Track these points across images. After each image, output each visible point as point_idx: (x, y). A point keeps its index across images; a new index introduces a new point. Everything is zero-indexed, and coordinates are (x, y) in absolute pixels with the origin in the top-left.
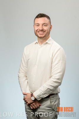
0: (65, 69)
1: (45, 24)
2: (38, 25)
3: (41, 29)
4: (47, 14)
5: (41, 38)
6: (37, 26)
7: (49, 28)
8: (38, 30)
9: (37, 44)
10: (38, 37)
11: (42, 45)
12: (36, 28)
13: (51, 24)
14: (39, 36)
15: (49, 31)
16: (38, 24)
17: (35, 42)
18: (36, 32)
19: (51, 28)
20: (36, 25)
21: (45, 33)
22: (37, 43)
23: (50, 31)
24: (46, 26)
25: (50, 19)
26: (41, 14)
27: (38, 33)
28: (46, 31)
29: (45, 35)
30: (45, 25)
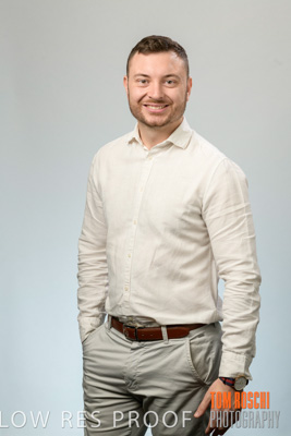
1: (170, 79)
2: (144, 82)
3: (156, 95)
4: (175, 38)
5: (153, 126)
6: (141, 84)
8: (146, 98)
9: (134, 144)
10: (142, 121)
11: (154, 149)
12: (138, 92)
13: (190, 75)
15: (183, 101)
16: (144, 78)
18: (136, 104)
20: (138, 81)
21: (169, 111)
22: (134, 140)
23: (186, 100)
24: (172, 84)
26: (155, 39)
28: (172, 103)
29: (170, 117)
30: (170, 82)
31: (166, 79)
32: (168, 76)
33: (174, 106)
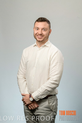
0: (63, 71)
1: (44, 29)
2: (38, 29)
3: (40, 33)
5: (39, 41)
7: (49, 32)
8: (38, 34)
11: (41, 48)
12: (36, 32)
14: (38, 39)
17: (34, 45)
18: (35, 35)
19: (50, 32)
20: (36, 29)
21: (43, 38)
22: (36, 45)
23: (49, 35)
25: (50, 23)
27: (37, 37)
28: (44, 36)
29: (44, 39)
30: (44, 30)
31: (43, 29)
32: (44, 28)
33: (45, 36)
